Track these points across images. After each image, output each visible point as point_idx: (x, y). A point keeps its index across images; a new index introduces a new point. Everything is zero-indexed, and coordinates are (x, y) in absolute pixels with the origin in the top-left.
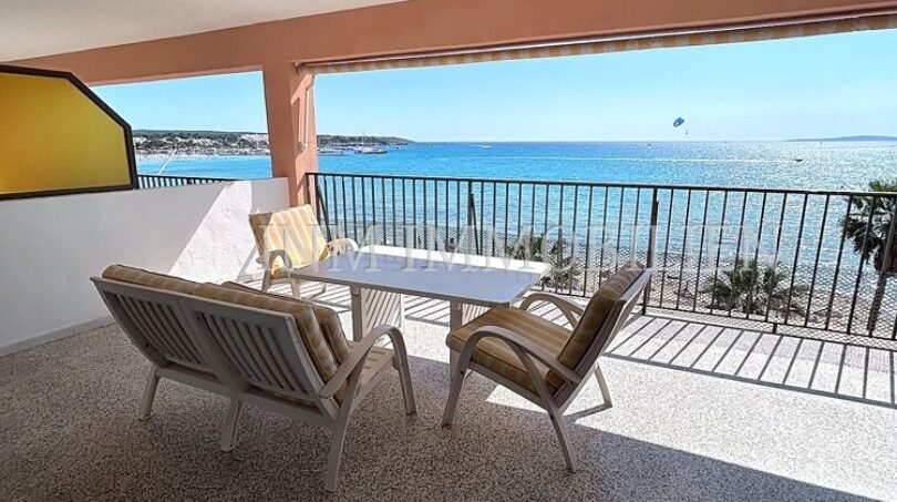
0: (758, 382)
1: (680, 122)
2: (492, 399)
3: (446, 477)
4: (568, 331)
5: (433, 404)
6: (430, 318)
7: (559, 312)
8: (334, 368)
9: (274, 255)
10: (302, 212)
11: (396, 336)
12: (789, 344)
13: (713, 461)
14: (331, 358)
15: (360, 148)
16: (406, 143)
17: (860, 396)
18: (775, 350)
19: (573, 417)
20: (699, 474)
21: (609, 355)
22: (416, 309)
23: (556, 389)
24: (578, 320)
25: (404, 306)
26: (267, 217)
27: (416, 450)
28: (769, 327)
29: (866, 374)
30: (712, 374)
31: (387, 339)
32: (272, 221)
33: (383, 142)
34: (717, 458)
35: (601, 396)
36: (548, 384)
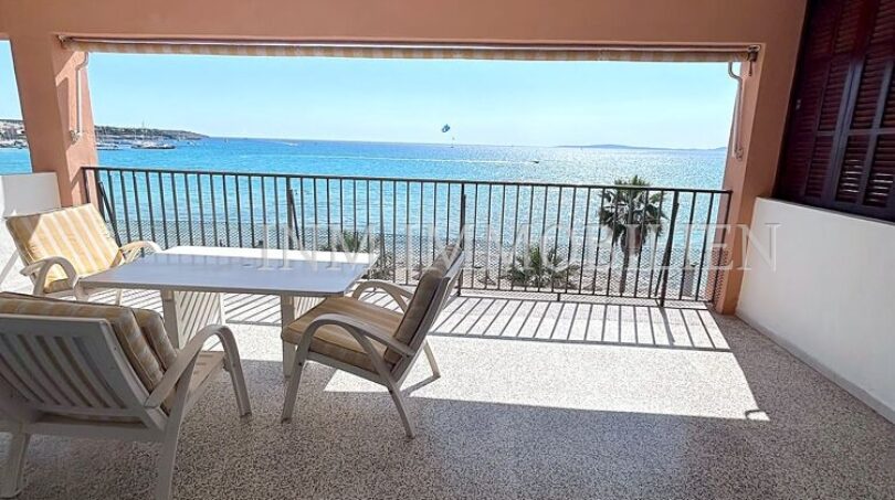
0: (551, 340)
1: (447, 128)
2: (330, 388)
3: (292, 468)
4: (399, 314)
5: (267, 402)
6: (253, 319)
7: (390, 298)
8: (160, 374)
9: (48, 264)
10: (83, 213)
11: (226, 336)
12: (570, 308)
13: (523, 407)
14: (156, 364)
15: (139, 142)
16: (198, 138)
17: (616, 340)
18: (560, 314)
19: (408, 392)
20: (514, 420)
21: (433, 334)
22: (237, 312)
23: (394, 365)
24: (408, 303)
25: (224, 310)
26: (33, 220)
27: (256, 449)
28: (554, 297)
29: (620, 324)
30: (517, 338)
31: (216, 339)
32: (41, 222)
33: (169, 135)
34: (526, 403)
35: (430, 369)
36: (386, 361)
